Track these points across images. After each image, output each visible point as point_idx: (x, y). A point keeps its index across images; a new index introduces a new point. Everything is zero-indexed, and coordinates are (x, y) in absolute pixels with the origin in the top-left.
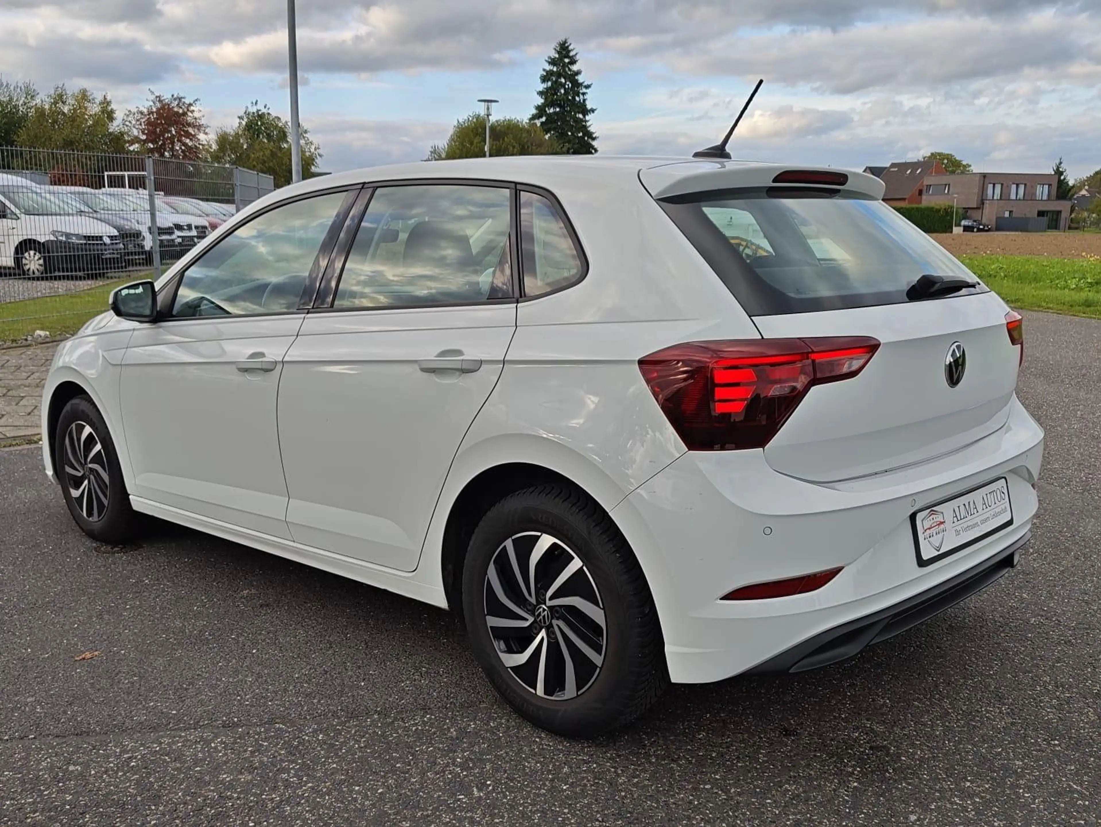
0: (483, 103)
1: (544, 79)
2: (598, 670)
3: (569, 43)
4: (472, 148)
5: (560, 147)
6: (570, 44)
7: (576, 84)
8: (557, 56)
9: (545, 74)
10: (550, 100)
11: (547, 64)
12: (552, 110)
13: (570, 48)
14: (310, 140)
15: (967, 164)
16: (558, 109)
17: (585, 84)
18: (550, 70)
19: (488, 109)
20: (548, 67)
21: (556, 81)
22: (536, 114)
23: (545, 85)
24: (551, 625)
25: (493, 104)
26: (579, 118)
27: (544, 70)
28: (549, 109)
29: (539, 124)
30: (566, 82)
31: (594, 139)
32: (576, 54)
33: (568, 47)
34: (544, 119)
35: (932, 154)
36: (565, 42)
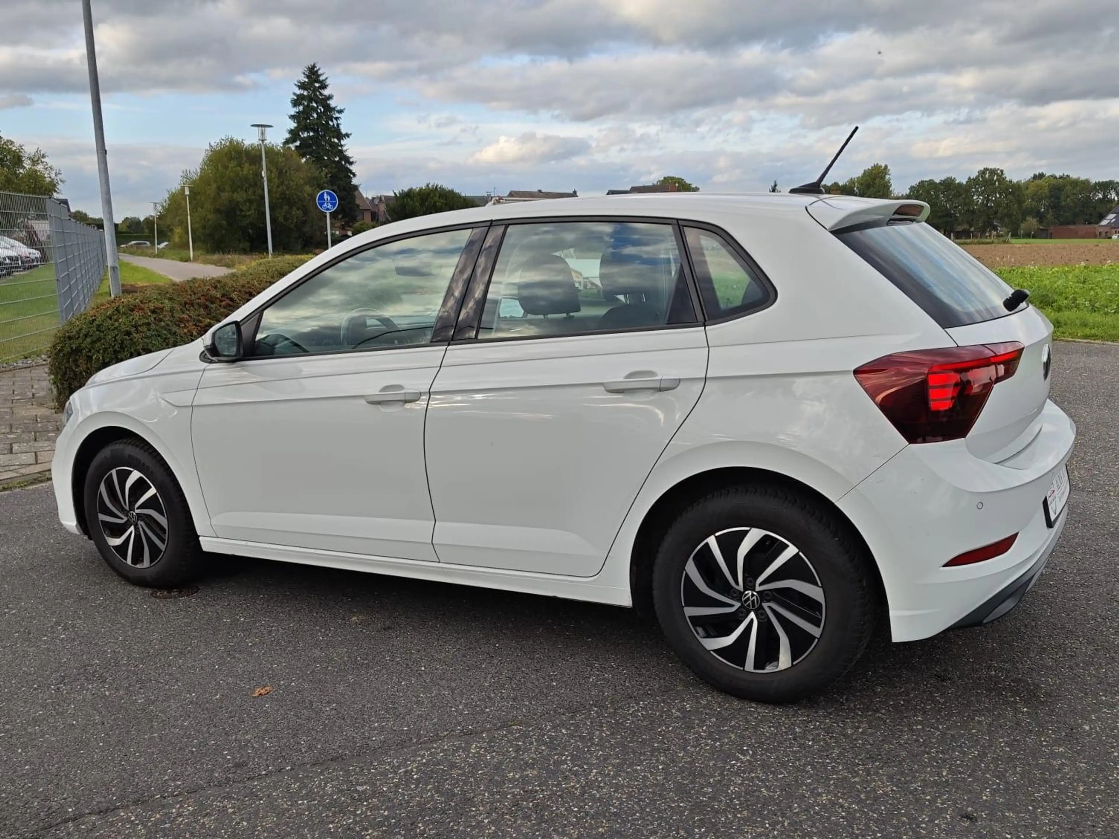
0: (256, 128)
1: (295, 103)
2: (816, 640)
3: (317, 68)
4: (227, 173)
5: (318, 172)
6: (319, 69)
7: (329, 109)
8: (307, 80)
9: (296, 98)
10: (303, 123)
11: (297, 88)
12: (306, 135)
13: (320, 72)
14: (49, 165)
15: (696, 188)
16: (311, 134)
17: (338, 108)
18: (301, 94)
19: (263, 134)
20: (299, 92)
21: (308, 105)
22: (290, 138)
23: (296, 109)
24: (761, 607)
25: (268, 129)
26: (334, 142)
27: (294, 94)
28: (303, 134)
29: (293, 149)
30: (318, 107)
31: (351, 163)
32: (327, 78)
33: (317, 71)
34: (298, 143)
35: (665, 178)
36: (314, 67)
